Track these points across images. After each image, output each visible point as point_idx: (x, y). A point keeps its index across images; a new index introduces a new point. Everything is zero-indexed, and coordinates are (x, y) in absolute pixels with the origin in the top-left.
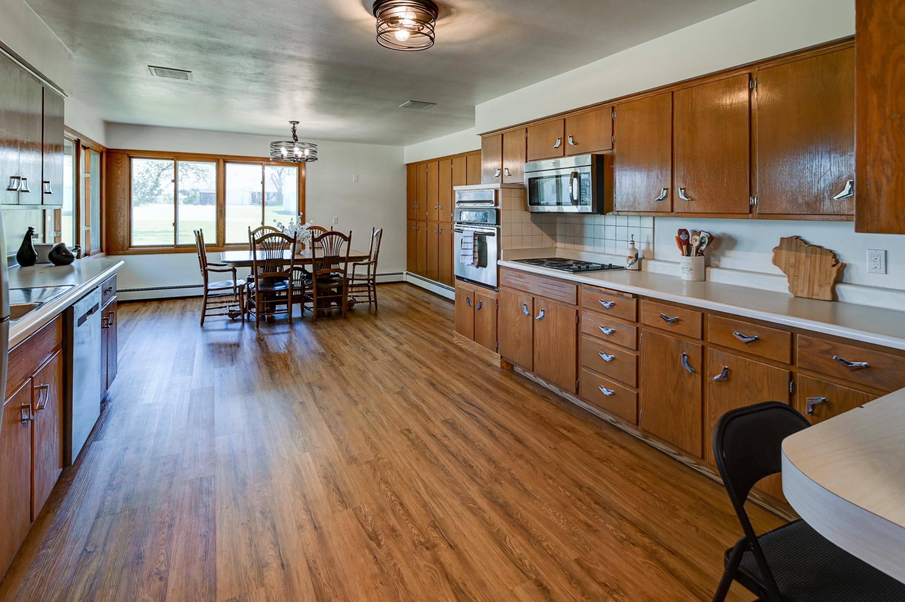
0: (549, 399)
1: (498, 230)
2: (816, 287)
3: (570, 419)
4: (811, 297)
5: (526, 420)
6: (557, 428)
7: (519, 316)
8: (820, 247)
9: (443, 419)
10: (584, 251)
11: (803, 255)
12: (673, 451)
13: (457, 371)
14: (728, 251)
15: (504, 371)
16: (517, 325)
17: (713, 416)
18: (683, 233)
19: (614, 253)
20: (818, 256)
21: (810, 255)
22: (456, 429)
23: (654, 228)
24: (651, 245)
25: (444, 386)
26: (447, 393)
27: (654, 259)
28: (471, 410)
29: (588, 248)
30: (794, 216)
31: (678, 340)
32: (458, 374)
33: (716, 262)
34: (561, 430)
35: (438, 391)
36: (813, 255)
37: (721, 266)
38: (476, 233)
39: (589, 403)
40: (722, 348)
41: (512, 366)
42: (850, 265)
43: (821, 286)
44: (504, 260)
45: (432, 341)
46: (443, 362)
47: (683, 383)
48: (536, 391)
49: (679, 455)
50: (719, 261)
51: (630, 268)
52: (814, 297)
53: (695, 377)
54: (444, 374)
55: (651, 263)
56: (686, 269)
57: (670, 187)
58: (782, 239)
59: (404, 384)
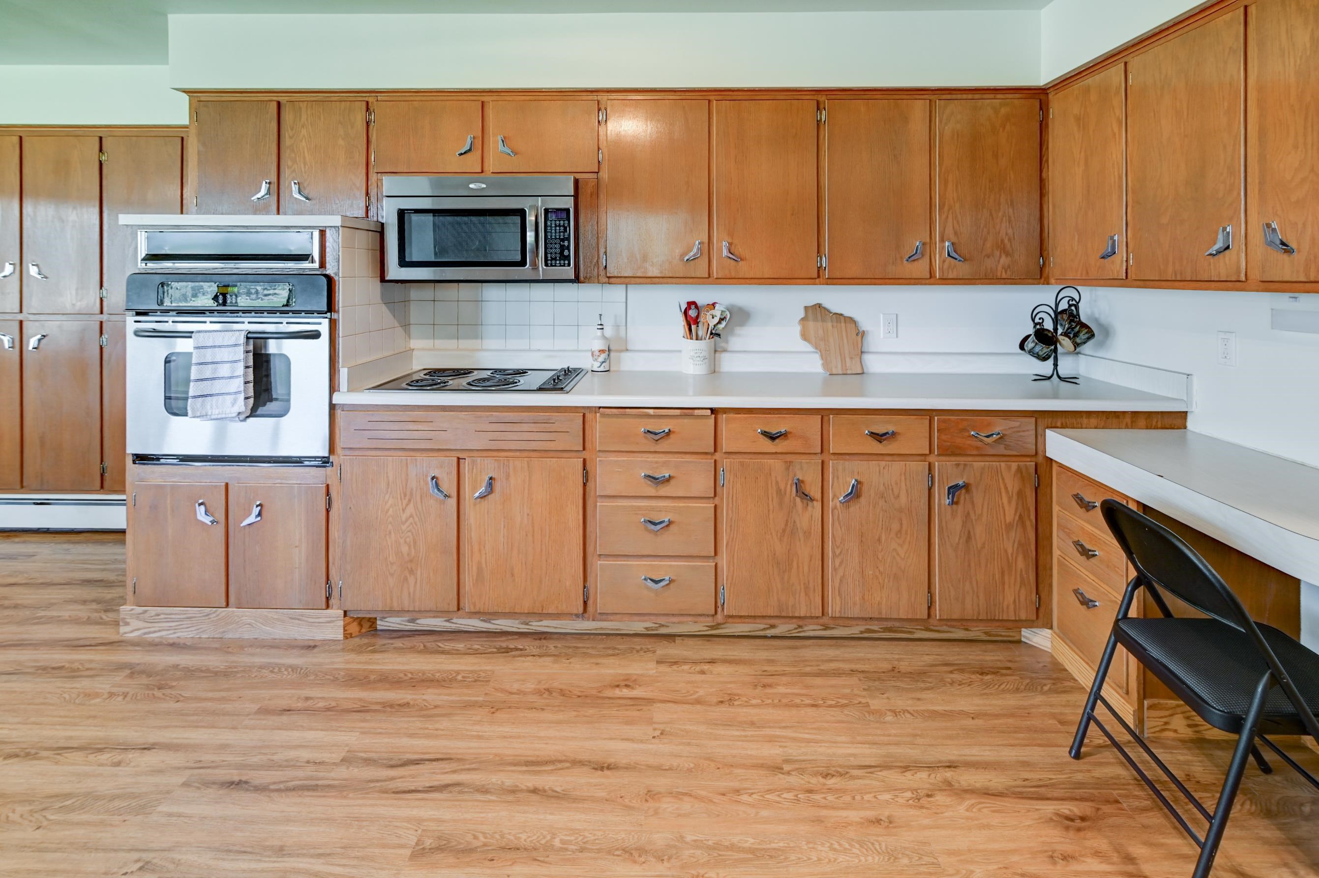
0: (517, 649)
1: (333, 324)
2: (848, 360)
3: (597, 664)
4: (845, 372)
5: (547, 715)
6: (609, 693)
7: (411, 505)
8: (841, 315)
9: (408, 852)
10: (482, 350)
11: (830, 324)
12: (762, 626)
13: (255, 707)
14: (738, 328)
15: (357, 640)
16: (404, 527)
17: (838, 552)
18: (693, 307)
19: (552, 349)
20: (843, 324)
21: (835, 324)
22: (469, 851)
23: (626, 303)
24: (623, 329)
25: (271, 766)
26: (311, 778)
27: (627, 350)
28: (426, 776)
29: (490, 343)
30: (842, 280)
31: (786, 462)
32: (265, 711)
33: (723, 345)
34: (617, 692)
35: (278, 790)
36: (839, 324)
37: (729, 349)
38: (249, 335)
39: (612, 618)
40: (847, 457)
41: (372, 621)
42: (868, 331)
43: (851, 358)
44: (350, 390)
45: (39, 668)
46: (173, 705)
47: (794, 522)
48: (476, 647)
49: (773, 626)
50: (727, 342)
51: (602, 369)
52: (849, 372)
53: (813, 507)
54: (226, 736)
55: (625, 355)
56: (698, 359)
57: (706, 241)
58: (806, 308)
59: (137, 850)
